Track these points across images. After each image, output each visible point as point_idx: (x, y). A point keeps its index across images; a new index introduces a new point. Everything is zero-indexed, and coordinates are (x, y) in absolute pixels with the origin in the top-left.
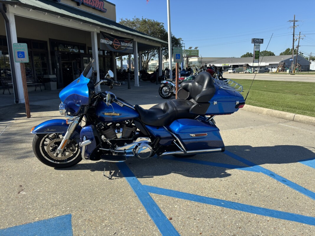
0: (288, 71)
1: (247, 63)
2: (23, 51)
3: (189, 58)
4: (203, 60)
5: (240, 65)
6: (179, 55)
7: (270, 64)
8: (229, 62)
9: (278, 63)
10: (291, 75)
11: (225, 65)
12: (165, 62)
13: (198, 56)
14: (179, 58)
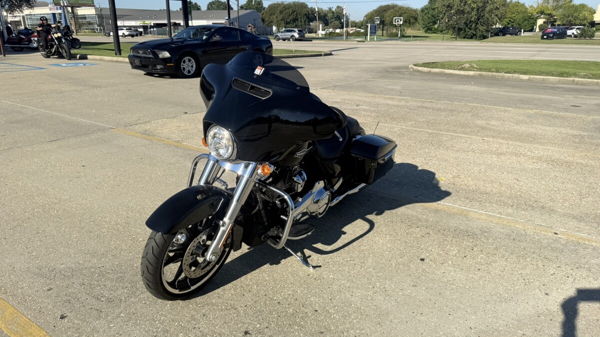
3: (77, 8)
4: (103, 13)
8: (151, 18)
11: (144, 23)
12: (26, 15)
13: (94, 6)
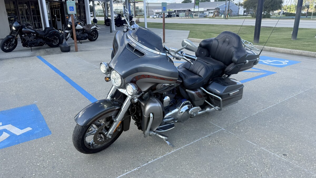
0: (223, 16)
1: (189, 9)
2: (72, 6)
5: (182, 10)
6: (165, 8)
7: (207, 9)
8: (172, 8)
9: (214, 8)
10: (225, 19)
11: (169, 10)
14: (165, 10)
